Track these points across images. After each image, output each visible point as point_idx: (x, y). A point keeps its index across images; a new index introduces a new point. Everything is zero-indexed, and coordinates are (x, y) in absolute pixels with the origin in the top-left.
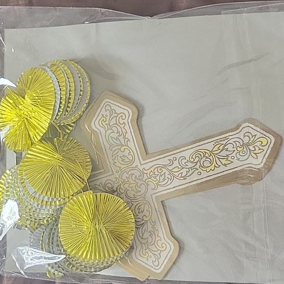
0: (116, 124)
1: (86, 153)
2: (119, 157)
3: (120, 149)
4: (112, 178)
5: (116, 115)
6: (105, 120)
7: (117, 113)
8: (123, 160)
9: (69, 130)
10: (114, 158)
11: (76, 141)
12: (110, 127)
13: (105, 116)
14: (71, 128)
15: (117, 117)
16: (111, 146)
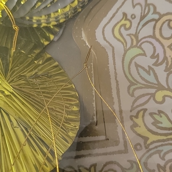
0: (154, 36)
1: (73, 93)
2: (147, 113)
3: (153, 95)
4: (123, 160)
5: (156, 17)
6: (128, 26)
7: (159, 13)
8: (156, 123)
9: (48, 39)
10: (134, 113)
11: (56, 63)
12: (137, 41)
13: (129, 17)
14: (52, 37)
15: (157, 21)
16: (132, 84)
